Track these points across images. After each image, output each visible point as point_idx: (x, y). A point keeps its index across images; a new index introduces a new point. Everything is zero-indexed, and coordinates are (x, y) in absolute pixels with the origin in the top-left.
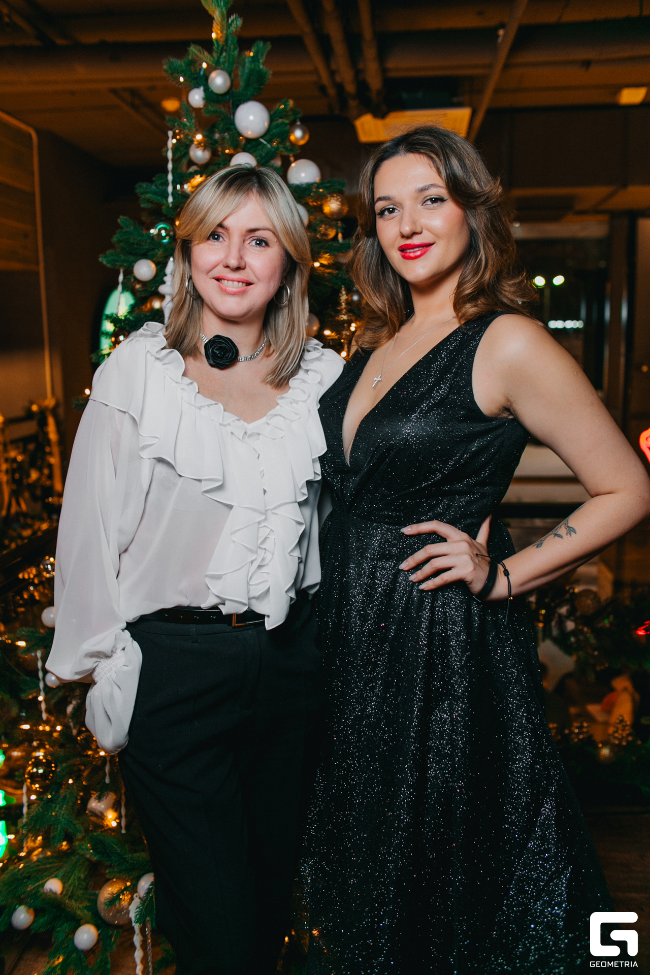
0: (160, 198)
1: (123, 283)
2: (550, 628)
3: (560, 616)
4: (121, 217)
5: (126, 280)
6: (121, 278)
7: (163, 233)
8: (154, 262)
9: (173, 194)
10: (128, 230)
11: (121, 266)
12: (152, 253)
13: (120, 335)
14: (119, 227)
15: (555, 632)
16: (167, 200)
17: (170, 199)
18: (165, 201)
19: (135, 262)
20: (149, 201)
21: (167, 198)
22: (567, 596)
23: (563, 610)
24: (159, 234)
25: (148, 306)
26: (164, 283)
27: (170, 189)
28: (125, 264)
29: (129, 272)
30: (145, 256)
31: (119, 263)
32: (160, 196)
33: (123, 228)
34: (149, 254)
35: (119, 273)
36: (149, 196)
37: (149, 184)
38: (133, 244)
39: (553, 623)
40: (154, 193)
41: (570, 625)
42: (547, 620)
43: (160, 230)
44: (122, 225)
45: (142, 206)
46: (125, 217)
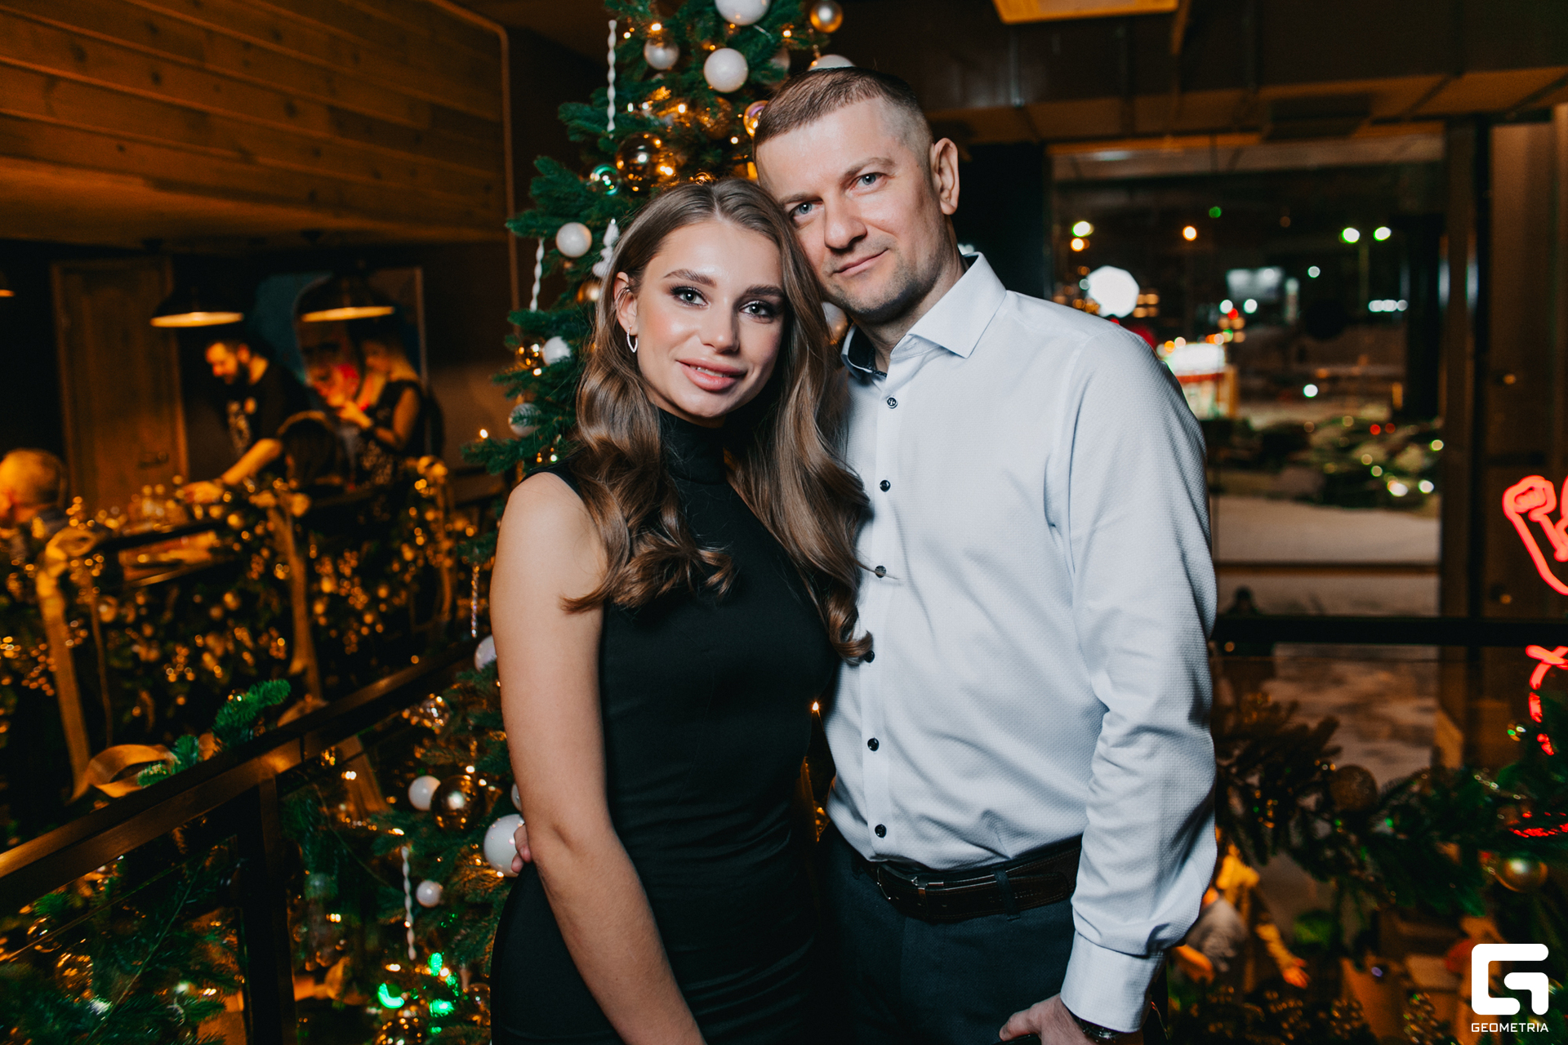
0: (595, 126)
1: (543, 262)
2: (1287, 835)
3: (1304, 811)
4: (539, 157)
5: (548, 257)
6: (540, 253)
7: (607, 180)
8: (588, 227)
9: (615, 119)
10: (550, 177)
11: (542, 235)
12: (586, 212)
13: (533, 344)
14: (535, 172)
15: (1296, 839)
16: (606, 129)
17: (611, 127)
18: (603, 131)
19: (559, 227)
20: (580, 131)
21: (606, 124)
22: (1317, 777)
23: (1310, 801)
24: (601, 182)
25: (580, 296)
26: (601, 259)
27: (611, 111)
28: (546, 232)
29: (551, 244)
30: (575, 218)
31: (534, 230)
32: (595, 123)
33: (542, 175)
34: (582, 213)
35: (537, 246)
36: (577, 122)
37: (581, 105)
38: (558, 199)
39: (1292, 824)
40: (587, 119)
41: (1322, 828)
42: (1281, 820)
43: (602, 175)
44: (540, 169)
45: (572, 138)
46: (546, 158)
